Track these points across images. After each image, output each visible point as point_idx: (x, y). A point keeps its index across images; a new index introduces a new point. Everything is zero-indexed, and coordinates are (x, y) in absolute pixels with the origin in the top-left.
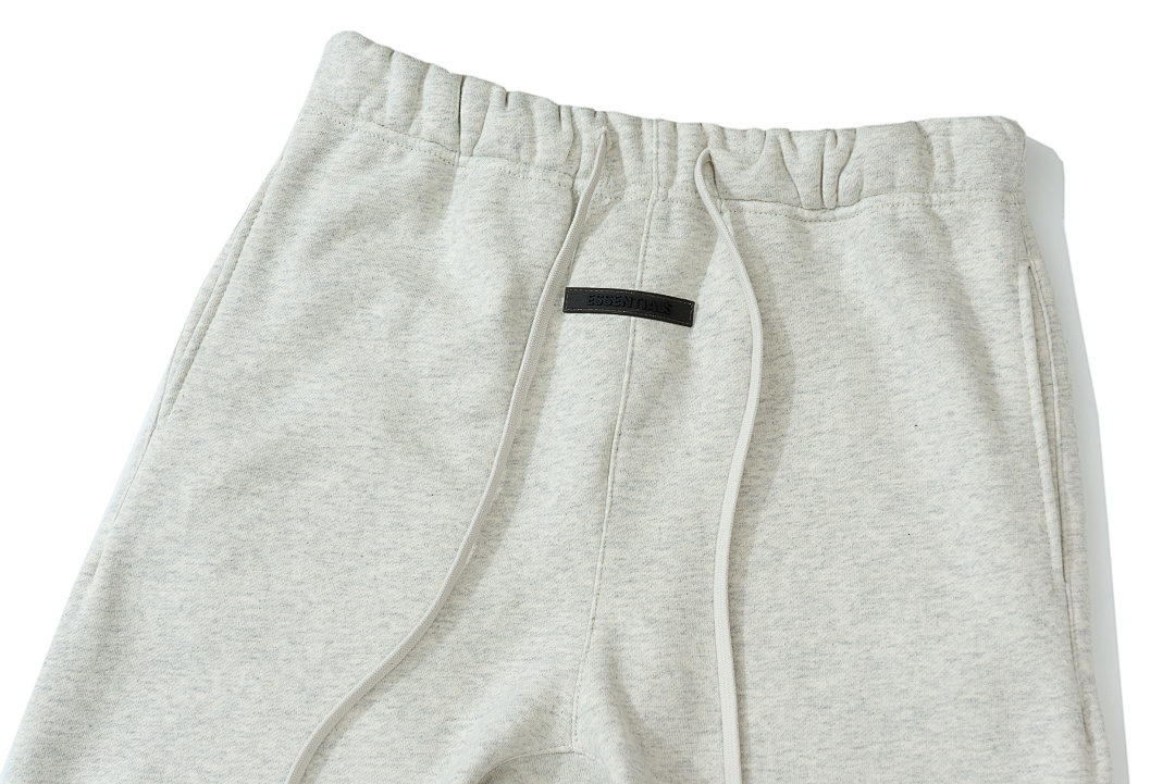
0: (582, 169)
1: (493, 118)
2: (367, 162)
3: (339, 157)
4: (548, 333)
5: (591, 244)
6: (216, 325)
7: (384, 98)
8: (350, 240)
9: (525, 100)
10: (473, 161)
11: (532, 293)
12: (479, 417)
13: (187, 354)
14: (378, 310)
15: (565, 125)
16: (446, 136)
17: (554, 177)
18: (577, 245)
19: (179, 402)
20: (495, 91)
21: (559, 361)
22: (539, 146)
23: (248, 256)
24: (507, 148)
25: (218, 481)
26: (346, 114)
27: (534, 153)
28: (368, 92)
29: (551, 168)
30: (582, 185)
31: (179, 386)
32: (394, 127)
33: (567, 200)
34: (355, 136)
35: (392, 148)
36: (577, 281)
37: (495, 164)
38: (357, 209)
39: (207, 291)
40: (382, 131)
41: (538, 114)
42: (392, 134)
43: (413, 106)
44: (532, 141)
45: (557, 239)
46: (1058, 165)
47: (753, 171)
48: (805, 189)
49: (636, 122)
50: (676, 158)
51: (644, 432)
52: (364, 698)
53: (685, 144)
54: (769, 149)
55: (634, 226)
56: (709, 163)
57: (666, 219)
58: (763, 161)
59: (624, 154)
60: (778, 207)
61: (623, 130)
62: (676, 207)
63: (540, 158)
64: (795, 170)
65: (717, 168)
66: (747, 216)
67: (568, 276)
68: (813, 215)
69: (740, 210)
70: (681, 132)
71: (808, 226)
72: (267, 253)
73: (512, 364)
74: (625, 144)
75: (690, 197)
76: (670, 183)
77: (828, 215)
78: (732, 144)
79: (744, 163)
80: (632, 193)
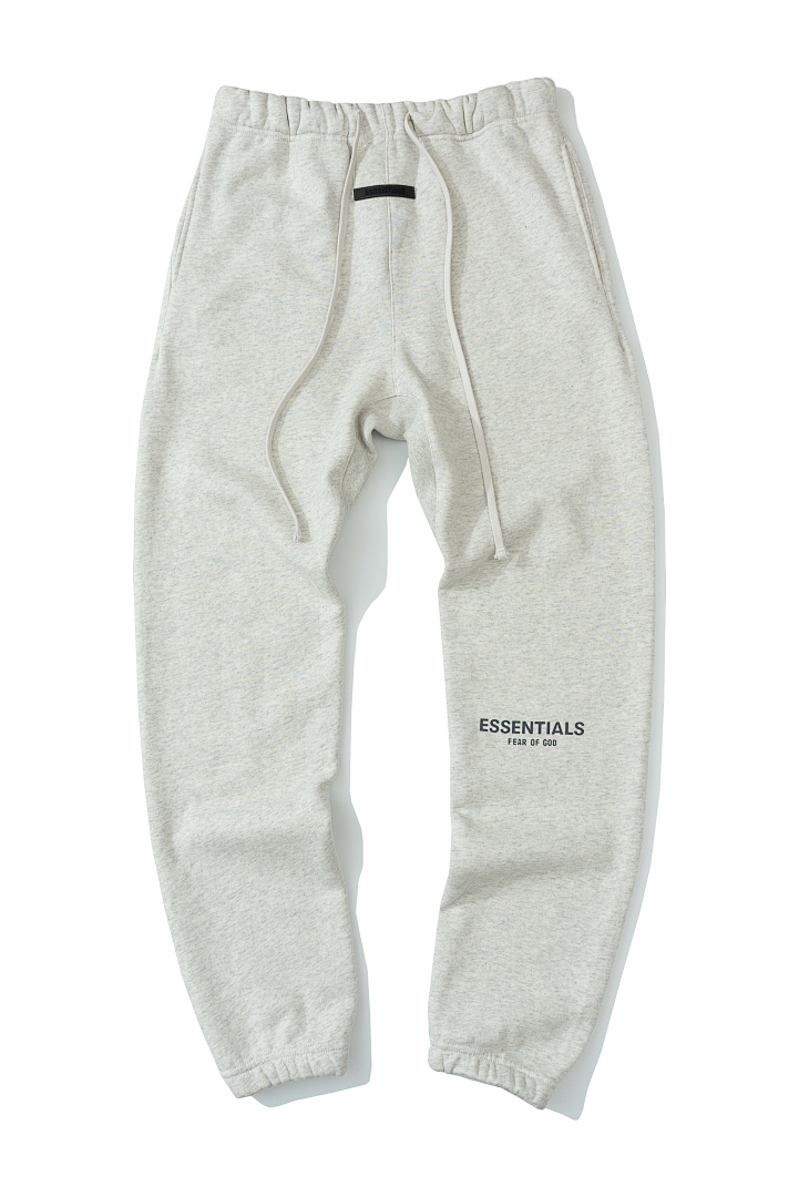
0: (351, 132)
1: (304, 113)
2: (247, 146)
3: (232, 146)
4: (349, 213)
5: (361, 167)
6: (190, 235)
7: (249, 113)
8: (246, 185)
9: (318, 104)
10: (298, 137)
11: (338, 194)
12: (324, 256)
13: (179, 251)
14: (266, 215)
15: (339, 111)
16: (283, 126)
17: (338, 138)
18: (355, 169)
19: (180, 273)
20: (302, 101)
21: (356, 225)
22: (329, 124)
23: (199, 199)
24: (314, 127)
25: (207, 306)
26: (232, 124)
27: (327, 128)
28: (242, 111)
29: (335, 134)
30: (352, 140)
31: (178, 266)
32: (256, 127)
33: (346, 148)
34: (238, 134)
35: (257, 137)
36: (358, 186)
37: (309, 136)
38: (247, 169)
39: (182, 220)
40: (251, 130)
41: (325, 109)
42: (256, 130)
43: (264, 115)
44: (325, 122)
45: (345, 167)
46: (571, 99)
47: (432, 120)
48: (457, 125)
49: (373, 106)
50: (394, 120)
51: (402, 250)
52: (296, 391)
53: (398, 113)
54: (438, 108)
55: (380, 155)
56: (411, 120)
57: (395, 149)
58: (436, 114)
59: (370, 122)
60: (446, 136)
61: (367, 111)
62: (398, 143)
63: (330, 130)
64: (451, 117)
65: (415, 122)
66: (432, 142)
67: (353, 184)
68: (463, 138)
69: (429, 140)
70: (394, 107)
71: (461, 144)
72: (208, 197)
73: (335, 229)
74: (369, 117)
75: (404, 138)
76: (394, 132)
77: (470, 136)
78: (419, 109)
79: (427, 118)
80: (376, 140)
